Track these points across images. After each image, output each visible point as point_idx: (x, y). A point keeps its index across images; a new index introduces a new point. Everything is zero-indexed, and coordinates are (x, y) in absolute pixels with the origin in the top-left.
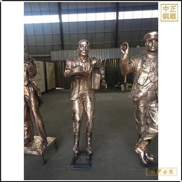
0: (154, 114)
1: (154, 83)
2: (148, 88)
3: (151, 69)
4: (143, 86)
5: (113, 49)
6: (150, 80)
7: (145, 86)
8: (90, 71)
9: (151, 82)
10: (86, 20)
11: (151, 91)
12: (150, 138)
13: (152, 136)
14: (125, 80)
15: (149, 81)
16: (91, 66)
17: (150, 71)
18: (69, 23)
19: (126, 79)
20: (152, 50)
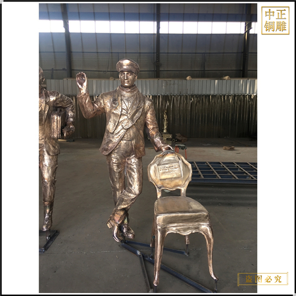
0: (131, 174)
1: (127, 129)
2: (119, 137)
3: (124, 111)
4: (113, 133)
5: (152, 80)
6: (122, 126)
7: (116, 134)
8: (45, 111)
9: (123, 128)
10: (108, 32)
11: (125, 142)
12: (125, 206)
13: (128, 204)
14: (164, 129)
15: (120, 127)
16: (46, 103)
17: (121, 114)
18: (81, 35)
19: (165, 127)
20: (126, 84)
